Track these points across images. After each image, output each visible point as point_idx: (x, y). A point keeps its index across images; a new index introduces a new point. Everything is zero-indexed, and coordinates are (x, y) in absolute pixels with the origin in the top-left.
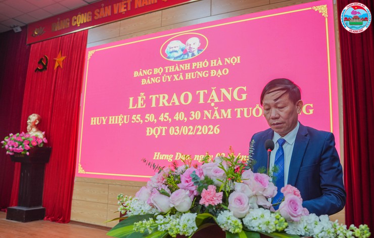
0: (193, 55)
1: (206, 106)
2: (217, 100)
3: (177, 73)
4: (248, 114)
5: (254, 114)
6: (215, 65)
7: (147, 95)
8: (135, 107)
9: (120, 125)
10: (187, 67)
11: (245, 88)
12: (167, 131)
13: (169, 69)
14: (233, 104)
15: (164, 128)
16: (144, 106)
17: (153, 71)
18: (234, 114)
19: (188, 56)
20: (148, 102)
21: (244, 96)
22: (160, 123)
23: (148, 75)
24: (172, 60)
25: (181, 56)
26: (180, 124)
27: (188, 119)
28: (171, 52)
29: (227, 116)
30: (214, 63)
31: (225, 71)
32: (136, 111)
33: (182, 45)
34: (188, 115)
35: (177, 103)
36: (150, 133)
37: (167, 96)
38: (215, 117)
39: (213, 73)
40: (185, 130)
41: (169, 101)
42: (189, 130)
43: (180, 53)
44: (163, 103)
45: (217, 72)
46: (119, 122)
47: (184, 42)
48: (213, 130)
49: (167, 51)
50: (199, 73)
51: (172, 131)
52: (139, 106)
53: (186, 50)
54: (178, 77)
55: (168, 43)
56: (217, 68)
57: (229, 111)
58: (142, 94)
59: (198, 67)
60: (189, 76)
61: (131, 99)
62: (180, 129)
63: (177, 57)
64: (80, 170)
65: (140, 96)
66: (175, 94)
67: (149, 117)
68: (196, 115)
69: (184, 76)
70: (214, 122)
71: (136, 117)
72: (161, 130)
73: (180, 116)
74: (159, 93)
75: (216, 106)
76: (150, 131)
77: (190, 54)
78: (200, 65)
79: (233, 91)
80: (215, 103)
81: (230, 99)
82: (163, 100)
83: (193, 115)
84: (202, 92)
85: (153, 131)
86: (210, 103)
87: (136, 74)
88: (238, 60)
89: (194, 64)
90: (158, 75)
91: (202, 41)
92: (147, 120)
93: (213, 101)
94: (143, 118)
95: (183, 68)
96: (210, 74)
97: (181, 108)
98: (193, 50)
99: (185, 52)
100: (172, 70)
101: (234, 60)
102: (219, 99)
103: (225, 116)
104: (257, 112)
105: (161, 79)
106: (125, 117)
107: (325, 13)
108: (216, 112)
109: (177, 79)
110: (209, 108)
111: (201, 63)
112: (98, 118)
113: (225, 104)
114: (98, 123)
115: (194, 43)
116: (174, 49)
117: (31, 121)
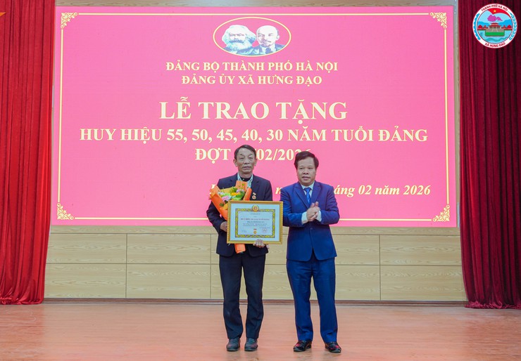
0: (268, 50)
1: (290, 124)
2: (306, 117)
3: (242, 73)
4: (349, 137)
5: (357, 138)
6: (302, 69)
7: (194, 100)
8: (173, 117)
9: (145, 142)
10: (260, 66)
11: (344, 105)
13: (229, 67)
14: (328, 124)
15: (225, 151)
16: (189, 117)
17: (202, 67)
18: (330, 136)
19: (261, 51)
20: (195, 111)
21: (344, 115)
22: (217, 143)
23: (192, 71)
24: (235, 53)
25: (249, 49)
27: (264, 139)
28: (232, 42)
29: (321, 137)
30: (300, 66)
31: (318, 80)
32: (176, 124)
33: (251, 35)
34: (264, 134)
35: (246, 117)
36: (201, 156)
37: (228, 106)
38: (305, 139)
39: (300, 80)
41: (231, 112)
42: (266, 154)
43: (248, 45)
44: (222, 114)
45: (306, 79)
46: (142, 138)
47: (254, 29)
49: (226, 38)
50: (278, 77)
52: (180, 116)
53: (257, 42)
54: (246, 80)
55: (227, 26)
56: (306, 74)
57: (324, 132)
58: (185, 98)
59: (277, 69)
60: (262, 80)
61: (164, 105)
63: (242, 51)
64: (60, 214)
65: (180, 101)
66: (241, 104)
67: (199, 133)
68: (277, 135)
69: (256, 80)
70: (303, 145)
71: (174, 133)
72: (222, 154)
73: (251, 135)
74: (215, 101)
75: (304, 124)
76: (201, 154)
77: (264, 49)
78: (281, 66)
79: (328, 106)
80: (304, 120)
81: (324, 116)
82: (223, 111)
83: (271, 134)
84: (284, 105)
85: (207, 154)
86: (297, 121)
87: (170, 66)
88: (334, 66)
89: (271, 65)
90: (210, 73)
91: (281, 32)
92: (196, 137)
93: (300, 117)
94: (187, 133)
95: (253, 68)
96: (295, 81)
97: (252, 124)
98: (268, 44)
99: (255, 44)
100: (234, 68)
101: (329, 66)
102: (310, 115)
103: (318, 138)
104: (361, 135)
105: (217, 80)
106: (154, 131)
107: (444, 24)
108: (305, 132)
109: (244, 83)
110: (295, 126)
111: (281, 64)
112: (96, 131)
113: (317, 123)
114: (96, 138)
115: (270, 34)
116: (237, 37)
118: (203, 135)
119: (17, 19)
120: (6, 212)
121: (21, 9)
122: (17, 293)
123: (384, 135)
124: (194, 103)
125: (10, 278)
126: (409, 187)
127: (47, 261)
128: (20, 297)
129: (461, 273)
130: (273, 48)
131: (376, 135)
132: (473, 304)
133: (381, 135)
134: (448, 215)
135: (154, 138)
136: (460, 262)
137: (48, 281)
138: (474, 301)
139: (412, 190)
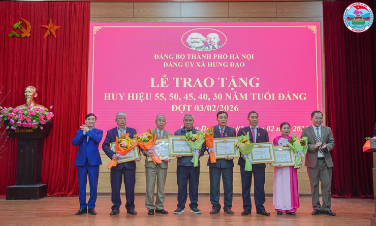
0: (214, 47)
1: (227, 90)
2: (235, 86)
3: (198, 60)
4: (261, 98)
5: (266, 98)
6: (234, 58)
7: (170, 77)
8: (158, 86)
9: (142, 101)
10: (209, 57)
11: (258, 79)
12: (192, 108)
13: (191, 57)
14: (249, 90)
15: (189, 106)
16: (167, 86)
17: (175, 57)
18: (250, 97)
19: (209, 47)
20: (171, 83)
21: (258, 85)
22: (184, 102)
23: (169, 60)
25: (202, 47)
26: (205, 102)
27: (211, 99)
28: (192, 42)
29: (245, 98)
30: (232, 57)
31: (242, 64)
32: (160, 90)
33: (204, 38)
34: (211, 96)
35: (200, 86)
36: (175, 109)
37: (190, 80)
38: (235, 99)
39: (232, 65)
40: (209, 108)
41: (192, 83)
42: (213, 108)
43: (202, 44)
44: (187, 85)
45: (235, 64)
46: (140, 99)
47: (205, 36)
48: (233, 109)
49: (189, 40)
50: (219, 63)
51: (197, 108)
52: (162, 86)
53: (207, 43)
54: (201, 64)
55: (190, 34)
56: (235, 61)
57: (246, 95)
58: (165, 75)
59: (219, 58)
60: (210, 65)
61: (153, 79)
62: (204, 107)
63: (198, 48)
65: (162, 77)
66: (198, 78)
67: (173, 96)
68: (218, 97)
69: (206, 64)
70: (234, 102)
71: (159, 95)
72: (187, 108)
73: (203, 97)
74: (183, 77)
75: (235, 90)
76: (175, 108)
77: (211, 47)
78: (221, 57)
79: (249, 80)
80: (234, 88)
81: (246, 85)
82: (187, 83)
83: (216, 96)
84: (223, 79)
85: (178, 108)
86: (230, 88)
87: (156, 57)
88: (252, 57)
89: (215, 56)
90: (180, 60)
91: (221, 36)
92: (171, 98)
93: (232, 86)
94: (167, 96)
95: (205, 58)
96: (229, 65)
97: (204, 90)
98: (213, 43)
99: (206, 44)
100: (194, 58)
101: (249, 57)
102: (238, 85)
103: (243, 98)
104: (268, 96)
105: (184, 64)
106: (147, 94)
107: (315, 32)
108: (235, 95)
109: (199, 66)
110: (229, 91)
111: (221, 55)
112: (113, 94)
113: (242, 89)
114: (113, 99)
115: (214, 37)
116: (195, 40)
117: (30, 94)
118: (176, 97)
119: (68, 30)
120: (61, 142)
121: (70, 24)
122: (67, 190)
123: (282, 97)
124: (170, 79)
125: (63, 181)
126: (296, 127)
128: (69, 192)
130: (216, 46)
131: (276, 97)
132: (334, 196)
133: (280, 96)
135: (147, 99)
138: (335, 194)
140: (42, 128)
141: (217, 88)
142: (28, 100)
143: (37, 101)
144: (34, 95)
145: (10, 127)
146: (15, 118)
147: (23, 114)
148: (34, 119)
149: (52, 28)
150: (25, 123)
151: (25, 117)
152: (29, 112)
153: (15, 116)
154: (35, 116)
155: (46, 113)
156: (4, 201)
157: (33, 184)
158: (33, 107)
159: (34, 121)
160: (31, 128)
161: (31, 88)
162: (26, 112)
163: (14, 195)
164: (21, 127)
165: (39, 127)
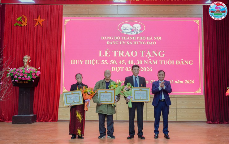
0: (137, 33)
1: (145, 58)
2: (150, 56)
3: (128, 40)
4: (165, 63)
5: (168, 63)
6: (149, 39)
7: (111, 50)
8: (103, 56)
9: (94, 65)
10: (134, 38)
11: (164, 52)
12: (124, 69)
13: (123, 38)
14: (158, 58)
15: (122, 68)
16: (109, 56)
17: (114, 38)
18: (159, 63)
19: (134, 33)
20: (111, 54)
21: (164, 55)
22: (119, 65)
23: (110, 40)
24: (125, 33)
25: (130, 32)
28: (124, 30)
29: (156, 63)
30: (148, 38)
31: (154, 43)
32: (105, 58)
33: (131, 27)
34: (135, 62)
35: (129, 56)
36: (113, 70)
37: (123, 52)
38: (150, 64)
39: (148, 43)
41: (124, 54)
43: (130, 31)
44: (121, 55)
45: (150, 43)
46: (93, 63)
47: (132, 25)
48: (149, 70)
49: (122, 28)
50: (141, 42)
51: (127, 69)
52: (106, 56)
53: (133, 30)
54: (129, 43)
55: (123, 24)
56: (150, 41)
57: (157, 61)
58: (108, 49)
59: (140, 39)
60: (135, 43)
61: (100, 52)
63: (128, 33)
64: (64, 90)
65: (106, 50)
66: (128, 51)
67: (113, 61)
68: (140, 62)
69: (133, 43)
70: (149, 66)
71: (104, 61)
72: (121, 69)
73: (131, 62)
74: (118, 50)
75: (150, 58)
77: (136, 32)
78: (142, 38)
79: (158, 52)
80: (150, 57)
81: (157, 56)
82: (121, 54)
83: (138, 62)
84: (142, 52)
85: (115, 69)
86: (147, 57)
87: (102, 38)
88: (160, 38)
89: (138, 38)
90: (117, 40)
91: (142, 26)
92: (111, 63)
93: (148, 56)
94: (109, 61)
95: (132, 39)
96: (146, 43)
97: (131, 58)
98: (137, 30)
99: (132, 30)
100: (125, 39)
101: (158, 38)
102: (152, 55)
103: (155, 63)
104: (170, 62)
105: (119, 43)
106: (97, 61)
107: (198, 24)
108: (150, 61)
109: (129, 44)
110: (146, 59)
111: (142, 37)
112: (76, 61)
113: (154, 58)
114: (76, 63)
115: (137, 27)
116: (126, 28)
117: (27, 60)
119: (49, 22)
120: (45, 89)
121: (51, 18)
122: (48, 118)
123: (178, 62)
124: (111, 51)
125: (46, 113)
126: (186, 81)
127: (59, 107)
128: (49, 119)
129: (205, 111)
130: (139, 32)
131: (175, 62)
132: (209, 122)
133: (177, 62)
134: (200, 91)
135: (97, 63)
136: (204, 107)
137: (60, 114)
139: (188, 82)
140: (33, 81)
141: (139, 57)
142: (25, 64)
143: (31, 64)
144: (29, 61)
145: (14, 80)
146: (18, 75)
147: (22, 72)
148: (29, 75)
149: (40, 21)
150: (23, 78)
151: (23, 74)
152: (26, 71)
153: (17, 73)
154: (29, 74)
155: (36, 72)
156: (11, 125)
157: (28, 114)
158: (28, 68)
159: (29, 76)
160: (27, 81)
161: (27, 56)
162: (24, 71)
163: (16, 121)
164: (21, 80)
165: (32, 80)
